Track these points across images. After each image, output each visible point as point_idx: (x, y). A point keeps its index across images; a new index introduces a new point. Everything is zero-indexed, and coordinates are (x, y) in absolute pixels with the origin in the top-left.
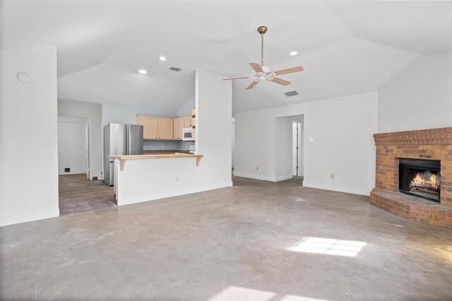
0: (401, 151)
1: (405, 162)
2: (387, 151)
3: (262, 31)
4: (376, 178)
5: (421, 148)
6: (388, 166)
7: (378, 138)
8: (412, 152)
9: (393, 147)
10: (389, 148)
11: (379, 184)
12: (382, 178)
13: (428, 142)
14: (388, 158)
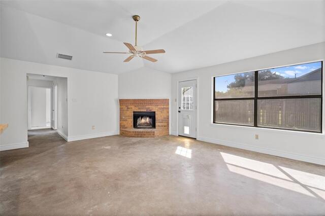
0: (137, 108)
1: (137, 113)
2: (128, 108)
3: (135, 18)
4: (120, 124)
5: (147, 107)
6: (129, 116)
7: (122, 102)
8: (143, 109)
9: (133, 107)
10: (129, 107)
11: (121, 126)
12: (125, 123)
13: (151, 104)
14: (128, 112)
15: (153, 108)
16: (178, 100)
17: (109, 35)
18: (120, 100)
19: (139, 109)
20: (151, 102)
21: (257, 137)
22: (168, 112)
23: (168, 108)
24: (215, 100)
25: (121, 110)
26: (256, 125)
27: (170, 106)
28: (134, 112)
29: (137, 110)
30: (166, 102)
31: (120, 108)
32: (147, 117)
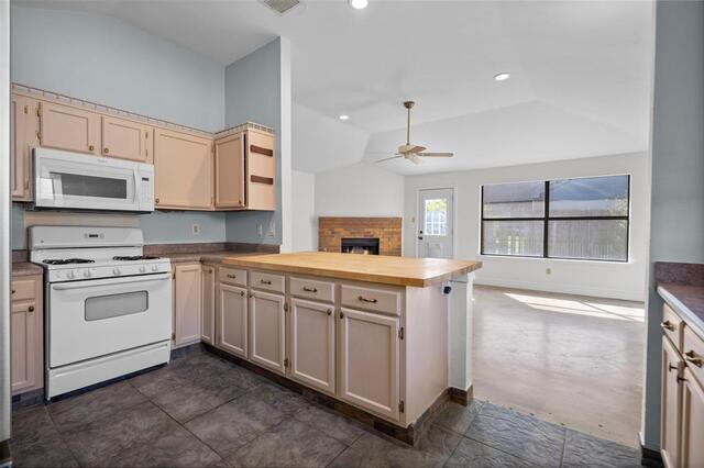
0: (348, 233)
1: (348, 241)
2: (333, 233)
3: (408, 105)
5: (366, 230)
6: (334, 246)
7: (323, 222)
8: (358, 233)
9: (341, 230)
10: (336, 230)
13: (373, 226)
14: (334, 239)
15: (376, 233)
16: (417, 219)
17: (344, 117)
18: (321, 219)
19: (352, 233)
20: (373, 222)
21: (548, 271)
22: (400, 239)
23: (400, 233)
24: (483, 219)
25: (321, 234)
26: (546, 256)
27: (403, 229)
28: (343, 239)
29: (348, 235)
30: (396, 222)
31: (320, 233)
32: (364, 248)
